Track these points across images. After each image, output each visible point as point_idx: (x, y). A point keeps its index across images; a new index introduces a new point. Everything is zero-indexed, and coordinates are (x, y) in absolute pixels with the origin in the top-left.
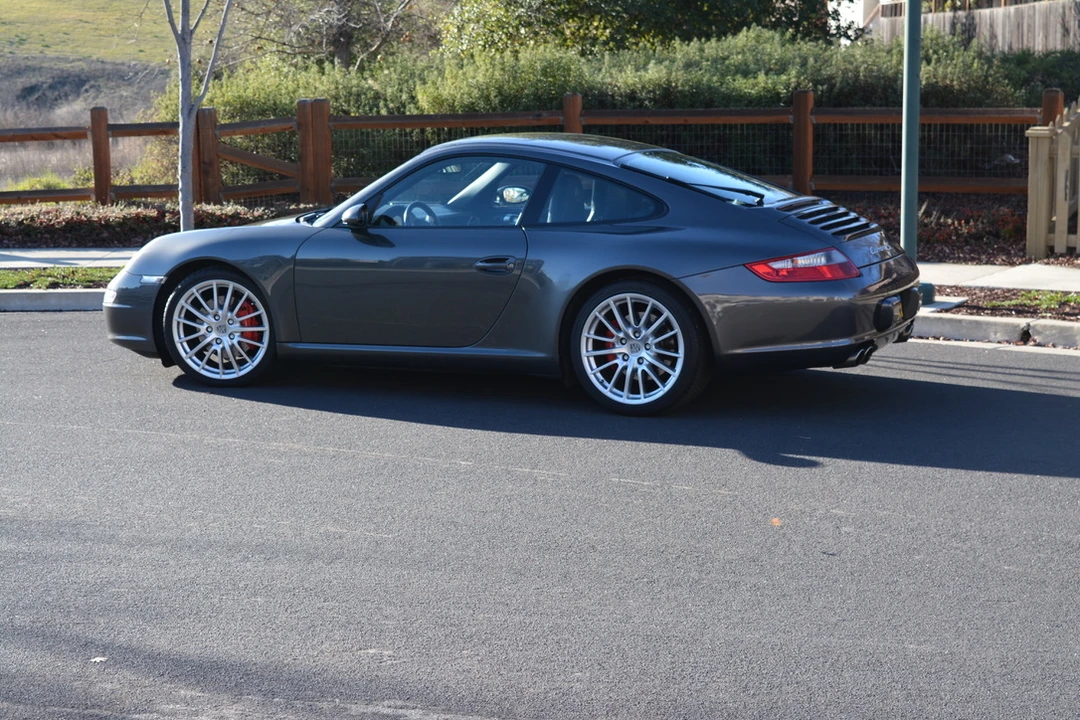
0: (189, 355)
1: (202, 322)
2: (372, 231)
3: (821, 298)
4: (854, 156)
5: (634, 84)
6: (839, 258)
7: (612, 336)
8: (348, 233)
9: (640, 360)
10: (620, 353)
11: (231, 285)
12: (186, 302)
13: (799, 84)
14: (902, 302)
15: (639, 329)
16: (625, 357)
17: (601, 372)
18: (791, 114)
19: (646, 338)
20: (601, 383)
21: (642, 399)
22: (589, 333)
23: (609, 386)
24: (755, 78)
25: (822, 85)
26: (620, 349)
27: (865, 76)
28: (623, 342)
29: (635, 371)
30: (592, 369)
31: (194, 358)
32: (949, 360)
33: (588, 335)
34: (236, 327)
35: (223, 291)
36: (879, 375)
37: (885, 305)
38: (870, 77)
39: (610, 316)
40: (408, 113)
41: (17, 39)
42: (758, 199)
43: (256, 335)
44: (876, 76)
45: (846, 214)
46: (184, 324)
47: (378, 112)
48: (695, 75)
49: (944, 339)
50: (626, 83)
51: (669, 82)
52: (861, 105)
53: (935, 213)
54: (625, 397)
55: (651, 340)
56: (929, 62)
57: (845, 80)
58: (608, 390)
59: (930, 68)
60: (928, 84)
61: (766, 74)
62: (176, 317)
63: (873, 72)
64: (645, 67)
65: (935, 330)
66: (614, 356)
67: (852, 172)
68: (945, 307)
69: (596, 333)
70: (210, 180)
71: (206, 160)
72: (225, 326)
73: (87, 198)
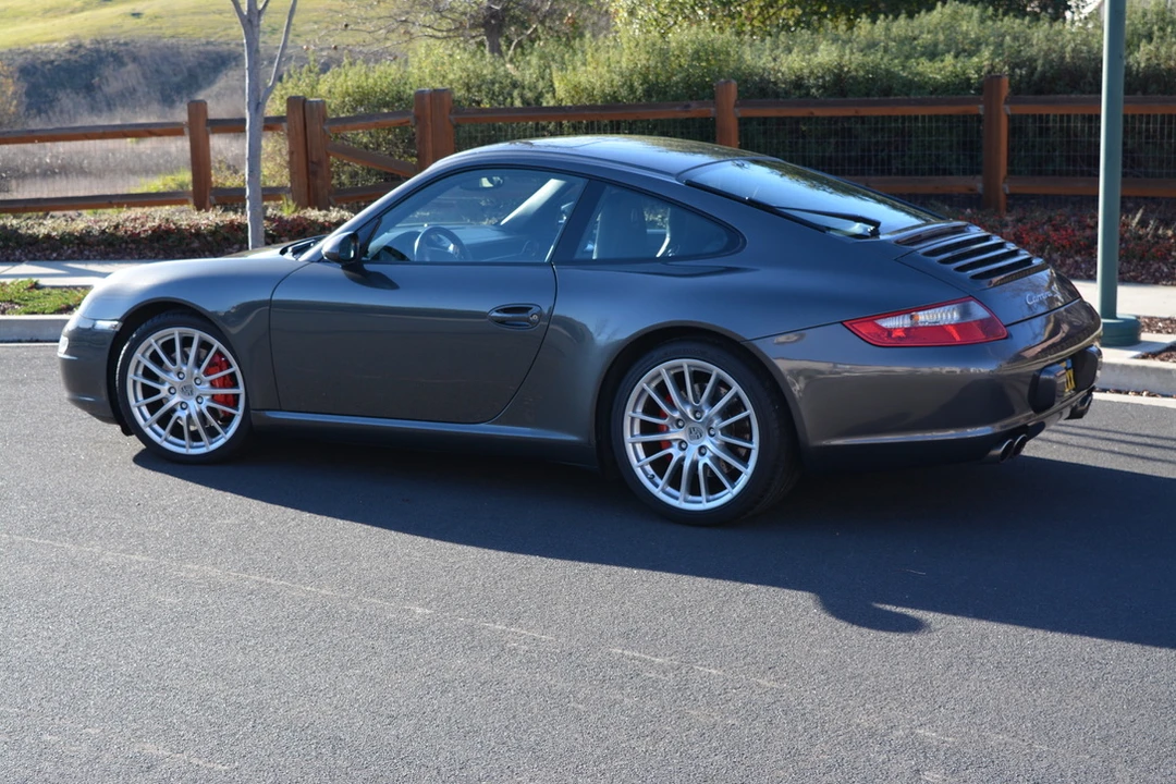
0: (148, 423)
1: (163, 383)
2: (369, 267)
3: (954, 369)
4: (1057, 153)
5: (801, 69)
6: (979, 312)
7: (664, 416)
8: (336, 270)
9: (702, 450)
10: (676, 440)
11: (197, 335)
12: (143, 355)
13: (993, 67)
14: (1074, 367)
15: (700, 407)
16: (682, 445)
17: (652, 464)
18: (981, 103)
19: (710, 420)
20: (651, 479)
21: (704, 503)
22: (634, 411)
23: (661, 483)
24: (942, 61)
25: (1021, 68)
26: (675, 434)
27: (1073, 58)
28: (680, 424)
29: (694, 464)
30: (639, 460)
31: (156, 427)
32: (1148, 432)
33: (633, 414)
34: (205, 388)
35: (187, 342)
36: (1049, 457)
37: (1044, 376)
38: (1079, 59)
39: (661, 389)
40: (544, 104)
41: (270, 29)
42: (872, 228)
43: (231, 398)
44: (1085, 58)
45: (1000, 246)
46: (143, 385)
47: (512, 103)
48: (875, 58)
49: (1148, 395)
50: (790, 68)
51: (840, 67)
52: (1065, 93)
53: (1152, 222)
54: (681, 499)
55: (718, 424)
56: (1150, 39)
57: (1048, 62)
58: (659, 490)
59: (1151, 47)
60: (1148, 67)
61: (956, 56)
62: (131, 375)
63: (1081, 52)
64: (814, 49)
65: (1136, 382)
66: (669, 444)
67: (1054, 173)
68: (1153, 349)
69: (645, 412)
70: (319, 182)
71: (315, 160)
72: (190, 386)
73: (182, 202)
